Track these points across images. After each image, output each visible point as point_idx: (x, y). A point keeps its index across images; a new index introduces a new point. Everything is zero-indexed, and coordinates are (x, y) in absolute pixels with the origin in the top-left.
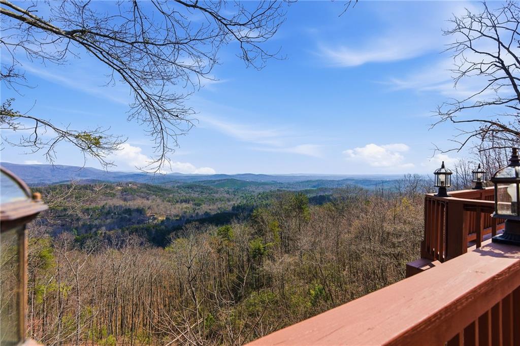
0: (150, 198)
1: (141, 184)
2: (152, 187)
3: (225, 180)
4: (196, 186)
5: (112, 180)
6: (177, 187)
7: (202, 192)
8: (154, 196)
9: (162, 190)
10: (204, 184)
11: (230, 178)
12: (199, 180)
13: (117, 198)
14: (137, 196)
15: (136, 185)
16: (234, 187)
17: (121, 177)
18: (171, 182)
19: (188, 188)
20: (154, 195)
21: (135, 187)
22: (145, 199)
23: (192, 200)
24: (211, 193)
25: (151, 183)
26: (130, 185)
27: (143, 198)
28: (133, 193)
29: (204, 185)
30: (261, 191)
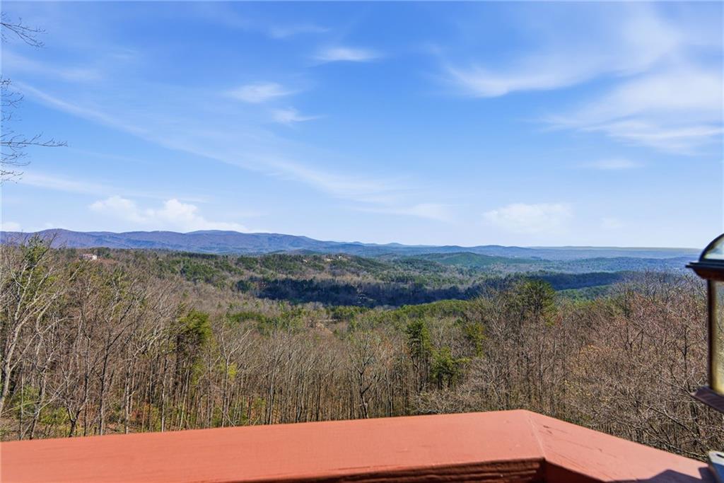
0: (361, 274)
1: (352, 256)
2: (364, 260)
3: (457, 253)
4: (417, 261)
5: (323, 250)
6: (393, 261)
7: (424, 270)
8: (365, 272)
9: (375, 264)
10: (429, 258)
11: (465, 251)
12: (422, 253)
13: (326, 272)
14: (347, 270)
15: (346, 258)
16: (470, 265)
17: (332, 247)
18: (387, 254)
19: (407, 263)
20: (365, 270)
21: (345, 260)
22: (355, 274)
23: (411, 279)
24: (438, 271)
25: (364, 256)
26: (340, 257)
27: (353, 273)
28: (342, 267)
29: (428, 260)
30: (511, 271)
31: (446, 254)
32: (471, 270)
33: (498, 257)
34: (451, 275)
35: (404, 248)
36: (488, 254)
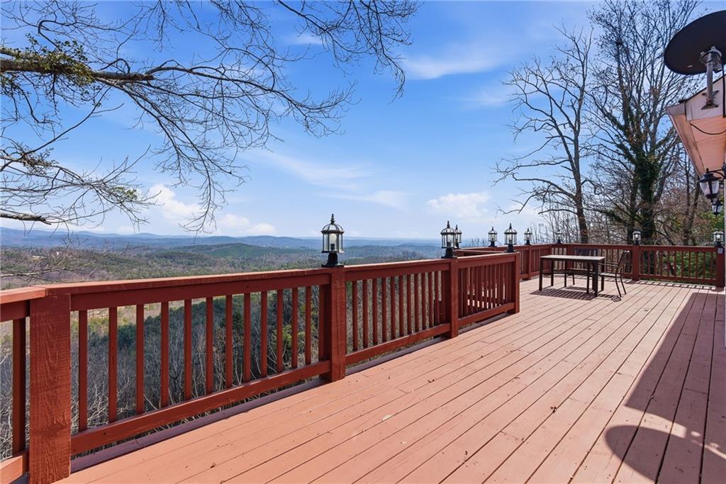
1: (79, 251)
2: (99, 255)
3: (227, 245)
4: (179, 255)
6: (146, 256)
7: (189, 264)
8: (104, 272)
9: (119, 261)
10: (193, 251)
11: (236, 242)
12: (184, 245)
14: (73, 271)
15: (69, 253)
16: (242, 257)
18: (136, 247)
19: (166, 257)
20: (103, 269)
21: (68, 256)
24: (206, 265)
26: (58, 253)
29: (194, 253)
30: (283, 261)
31: (215, 245)
32: (244, 262)
33: (270, 247)
34: (221, 269)
35: (159, 239)
36: (260, 245)
